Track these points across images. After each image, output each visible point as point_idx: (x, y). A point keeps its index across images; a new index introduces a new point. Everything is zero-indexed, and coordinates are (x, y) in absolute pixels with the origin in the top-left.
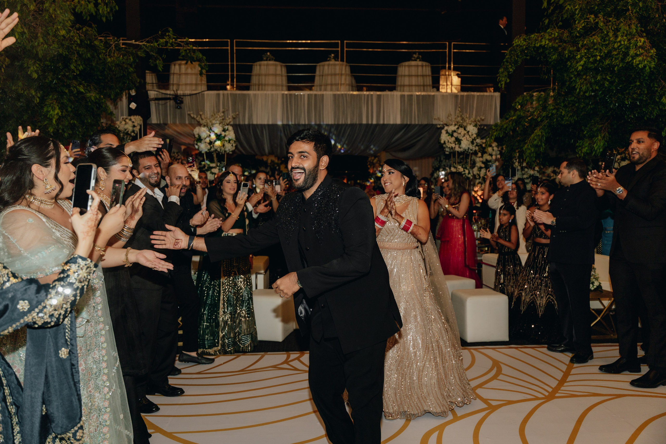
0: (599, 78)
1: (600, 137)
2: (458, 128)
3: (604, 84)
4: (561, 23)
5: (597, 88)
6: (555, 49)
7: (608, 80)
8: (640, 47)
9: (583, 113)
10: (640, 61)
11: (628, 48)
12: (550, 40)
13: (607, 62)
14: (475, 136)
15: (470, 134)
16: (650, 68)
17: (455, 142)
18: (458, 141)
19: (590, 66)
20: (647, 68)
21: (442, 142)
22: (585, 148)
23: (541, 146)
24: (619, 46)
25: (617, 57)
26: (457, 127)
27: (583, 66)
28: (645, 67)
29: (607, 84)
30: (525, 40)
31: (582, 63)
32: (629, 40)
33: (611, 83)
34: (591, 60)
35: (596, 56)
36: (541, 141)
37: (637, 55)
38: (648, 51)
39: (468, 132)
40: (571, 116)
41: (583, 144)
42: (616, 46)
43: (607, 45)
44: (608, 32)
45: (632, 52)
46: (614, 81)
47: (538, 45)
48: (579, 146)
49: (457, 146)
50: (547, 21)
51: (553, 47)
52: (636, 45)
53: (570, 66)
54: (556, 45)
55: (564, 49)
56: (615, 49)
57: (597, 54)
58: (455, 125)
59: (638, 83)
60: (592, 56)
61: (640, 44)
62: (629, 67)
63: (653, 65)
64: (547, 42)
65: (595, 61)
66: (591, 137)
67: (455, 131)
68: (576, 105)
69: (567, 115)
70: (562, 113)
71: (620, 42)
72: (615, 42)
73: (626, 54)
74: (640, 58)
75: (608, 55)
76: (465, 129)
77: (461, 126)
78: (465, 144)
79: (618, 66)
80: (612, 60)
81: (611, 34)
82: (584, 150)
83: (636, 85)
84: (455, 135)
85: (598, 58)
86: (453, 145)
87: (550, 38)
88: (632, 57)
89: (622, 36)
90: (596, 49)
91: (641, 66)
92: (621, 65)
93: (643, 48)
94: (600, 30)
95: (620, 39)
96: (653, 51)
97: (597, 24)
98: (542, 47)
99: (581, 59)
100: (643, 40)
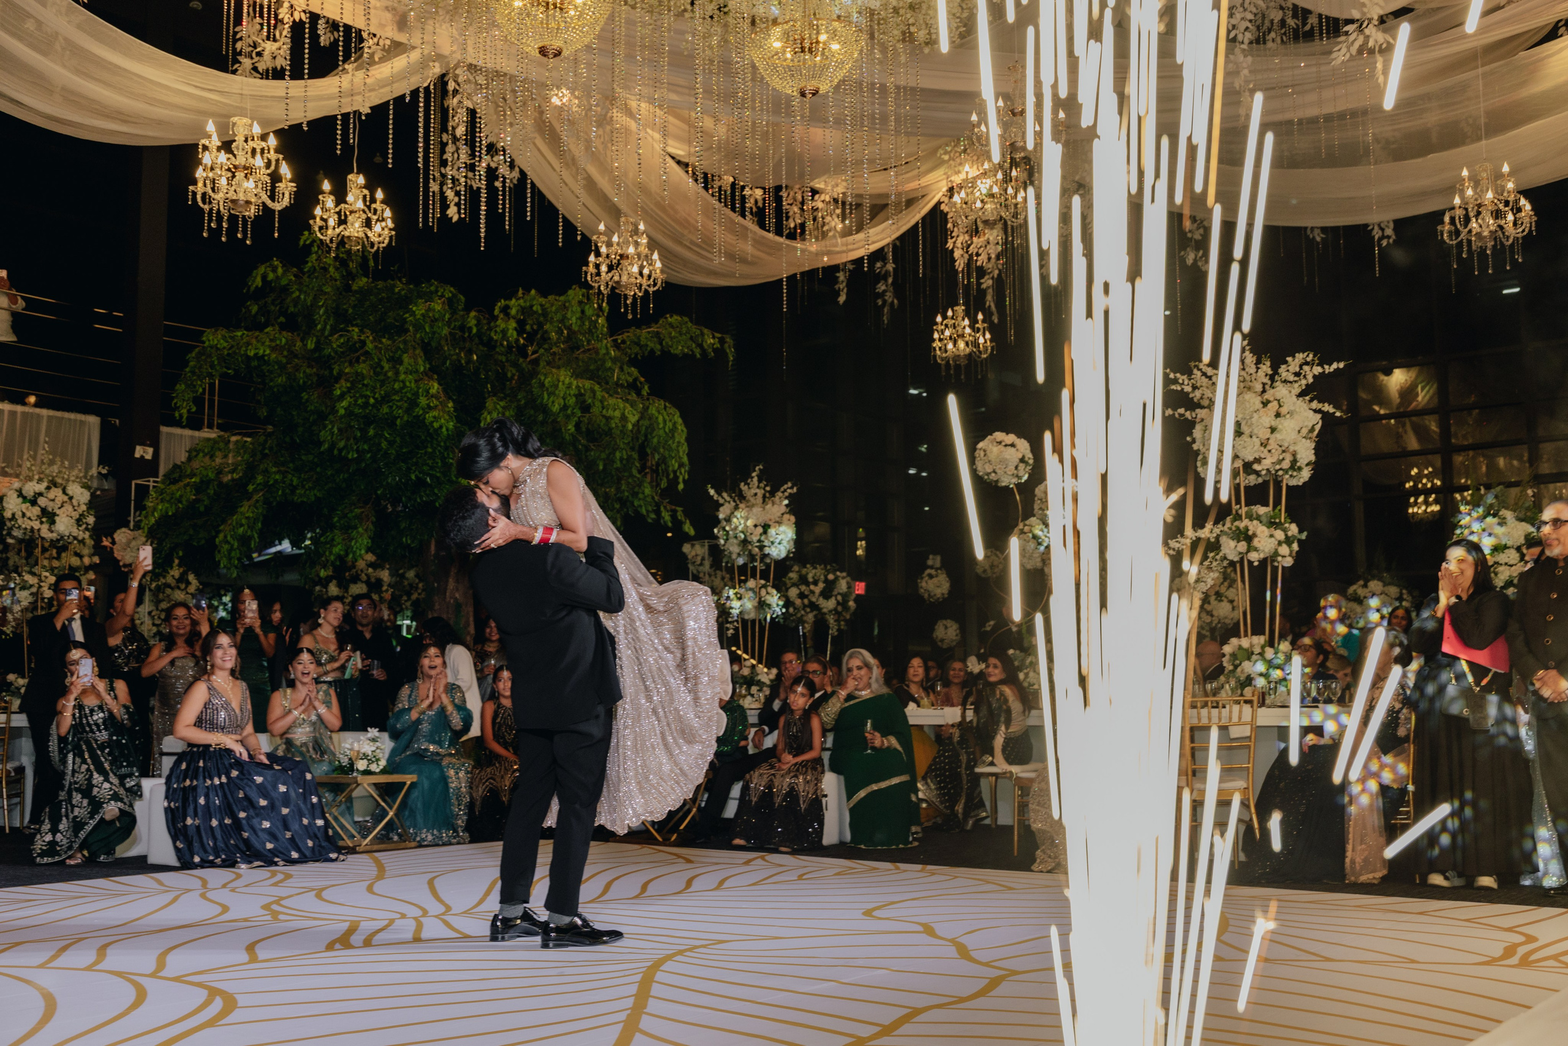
0: (371, 432)
1: (360, 530)
2: (48, 488)
3: (379, 444)
4: (282, 319)
5: (366, 447)
6: (283, 367)
7: (386, 439)
8: (432, 396)
9: (330, 485)
10: (434, 417)
11: (416, 394)
12: (273, 349)
13: (385, 409)
14: (84, 508)
15: (75, 502)
16: (447, 430)
17: (39, 517)
18: (49, 516)
19: (357, 411)
20: (444, 429)
21: (8, 514)
22: (336, 546)
23: (250, 538)
24: (402, 388)
25: (399, 404)
26: (45, 484)
27: (346, 409)
28: (441, 427)
29: (384, 445)
30: (224, 338)
31: (344, 404)
32: (416, 381)
33: (391, 443)
34: (360, 401)
35: (367, 397)
36: (251, 528)
37: (430, 408)
38: (444, 405)
39: (71, 498)
40: (310, 489)
41: (333, 540)
42: (397, 386)
43: (382, 385)
44: (380, 360)
45: (423, 401)
46: (395, 442)
47: (251, 353)
48: (326, 543)
49: (45, 527)
50: (254, 309)
51: (278, 362)
52: (428, 392)
53: (307, 400)
54: (284, 360)
55: (297, 368)
56: (396, 392)
57: (368, 393)
58: (40, 480)
59: (430, 450)
60: (362, 396)
61: (433, 391)
62: (419, 423)
63: (451, 425)
64: (268, 352)
65: (367, 404)
66: (347, 529)
67: (41, 494)
68: (318, 469)
69: (303, 487)
70: (292, 480)
71: (403, 382)
72: (395, 381)
73: (413, 403)
74: (435, 413)
75: (386, 399)
76: (64, 492)
77: (53, 484)
78: (64, 525)
79: (402, 418)
80: (391, 407)
81: (386, 366)
82: (336, 550)
83: (426, 453)
84: (42, 501)
85: (372, 401)
86: (36, 525)
87: (273, 344)
88: (423, 409)
89: (405, 373)
90: (366, 386)
91: (436, 425)
92: (405, 418)
93: (437, 398)
94: (367, 353)
95: (402, 377)
96: (450, 405)
97: (364, 343)
98: (260, 358)
99: (342, 397)
100: (436, 385)
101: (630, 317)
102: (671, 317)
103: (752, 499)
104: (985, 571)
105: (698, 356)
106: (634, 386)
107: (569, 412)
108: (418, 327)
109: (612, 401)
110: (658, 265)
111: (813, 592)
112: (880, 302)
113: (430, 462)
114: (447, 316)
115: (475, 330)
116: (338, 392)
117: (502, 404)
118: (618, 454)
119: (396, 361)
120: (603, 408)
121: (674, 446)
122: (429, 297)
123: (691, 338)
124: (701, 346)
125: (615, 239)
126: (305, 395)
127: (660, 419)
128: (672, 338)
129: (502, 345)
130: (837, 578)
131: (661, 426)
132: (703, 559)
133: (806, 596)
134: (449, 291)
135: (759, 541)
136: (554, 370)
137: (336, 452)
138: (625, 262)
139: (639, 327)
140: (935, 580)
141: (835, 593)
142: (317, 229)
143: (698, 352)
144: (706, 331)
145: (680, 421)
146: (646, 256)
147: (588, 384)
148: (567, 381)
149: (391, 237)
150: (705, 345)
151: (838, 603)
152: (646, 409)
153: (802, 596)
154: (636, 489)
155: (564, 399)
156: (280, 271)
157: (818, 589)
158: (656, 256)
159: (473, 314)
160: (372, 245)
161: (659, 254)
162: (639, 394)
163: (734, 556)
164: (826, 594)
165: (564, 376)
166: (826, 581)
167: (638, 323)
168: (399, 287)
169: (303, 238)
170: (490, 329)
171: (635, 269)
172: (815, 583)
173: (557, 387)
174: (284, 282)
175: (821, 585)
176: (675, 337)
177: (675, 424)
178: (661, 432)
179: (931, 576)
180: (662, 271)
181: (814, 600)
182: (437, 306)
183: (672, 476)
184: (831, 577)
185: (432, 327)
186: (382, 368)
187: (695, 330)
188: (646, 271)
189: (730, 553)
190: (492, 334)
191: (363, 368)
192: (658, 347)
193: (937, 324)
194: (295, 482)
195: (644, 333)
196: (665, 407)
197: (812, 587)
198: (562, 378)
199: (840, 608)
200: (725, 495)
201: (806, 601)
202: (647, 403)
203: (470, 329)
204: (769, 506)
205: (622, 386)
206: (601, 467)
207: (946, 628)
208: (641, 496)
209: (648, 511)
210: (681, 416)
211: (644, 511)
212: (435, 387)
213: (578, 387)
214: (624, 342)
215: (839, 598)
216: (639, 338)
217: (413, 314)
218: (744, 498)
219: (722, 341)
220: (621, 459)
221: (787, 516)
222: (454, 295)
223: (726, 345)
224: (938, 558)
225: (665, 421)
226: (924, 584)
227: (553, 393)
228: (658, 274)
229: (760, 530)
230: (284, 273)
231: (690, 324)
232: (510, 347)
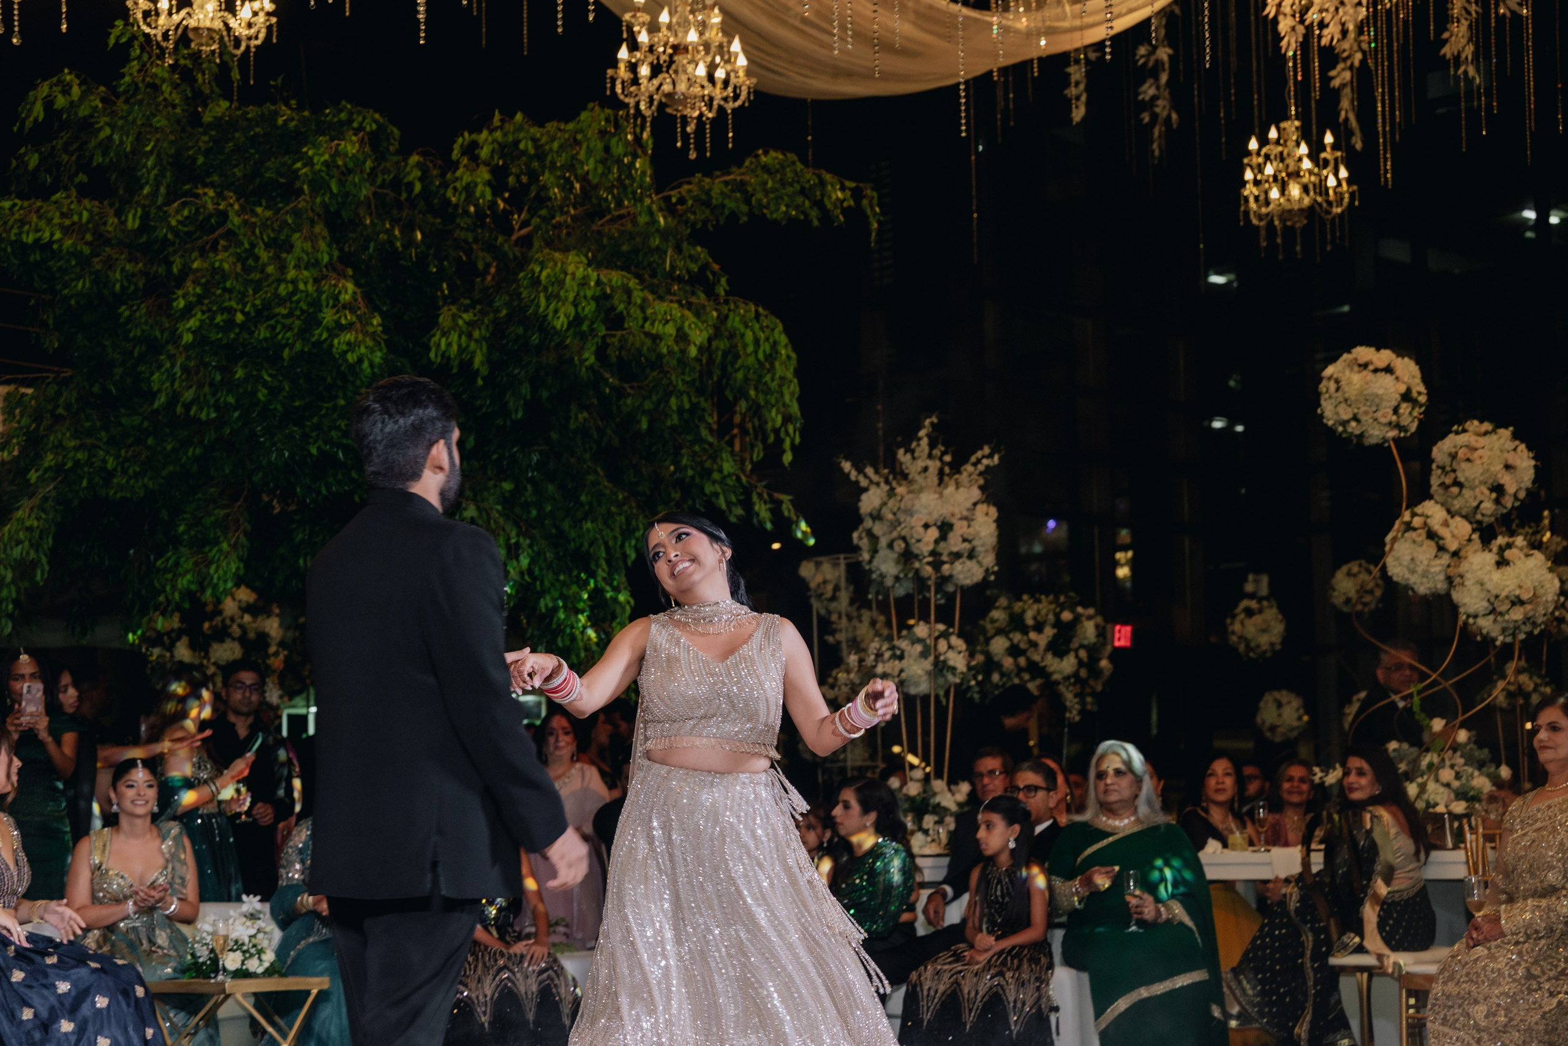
0: (240, 373)
1: (225, 546)
3: (255, 393)
4: (82, 178)
5: (231, 400)
6: (84, 262)
7: (265, 384)
8: (344, 307)
9: (171, 468)
10: (349, 344)
11: (316, 304)
12: (66, 231)
13: (263, 332)
16: (372, 365)
19: (214, 336)
20: (366, 364)
22: (183, 575)
23: (34, 564)
24: (292, 294)
25: (287, 322)
27: (194, 333)
28: (360, 360)
29: (262, 394)
31: (193, 323)
32: (316, 281)
33: (274, 391)
34: (219, 319)
35: (231, 311)
36: (36, 546)
37: (339, 328)
38: (364, 321)
40: (136, 476)
41: (177, 564)
42: (283, 290)
43: (258, 286)
44: (253, 245)
45: (328, 316)
46: (282, 389)
47: (30, 239)
48: (166, 570)
50: (33, 160)
51: (75, 254)
52: (336, 299)
53: (129, 319)
54: (87, 250)
55: (110, 264)
56: (282, 301)
57: (233, 304)
59: (342, 402)
60: (222, 310)
61: (346, 297)
62: (321, 354)
63: (378, 357)
64: (58, 235)
65: (230, 324)
66: (201, 543)
68: (150, 441)
69: (125, 472)
70: (104, 461)
71: (294, 282)
72: (279, 281)
73: (312, 321)
74: (349, 337)
75: (263, 314)
79: (292, 346)
80: (273, 328)
81: (264, 255)
82: (183, 582)
83: (335, 407)
85: (240, 317)
87: (67, 222)
88: (328, 330)
89: (297, 267)
90: (230, 291)
91: (351, 357)
92: (298, 346)
93: (353, 311)
94: (231, 235)
95: (292, 274)
96: (376, 321)
97: (223, 216)
98: (46, 247)
99: (187, 312)
100: (350, 287)
101: (693, 155)
102: (766, 153)
103: (919, 479)
104: (1348, 601)
105: (816, 223)
106: (700, 280)
107: (585, 327)
108: (318, 185)
109: (661, 307)
110: (742, 61)
111: (1034, 645)
112: (1146, 118)
113: (343, 424)
114: (369, 164)
115: (418, 187)
116: (182, 303)
117: (467, 316)
118: (673, 402)
119: (280, 246)
120: (645, 319)
121: (774, 385)
122: (337, 131)
123: (803, 192)
124: (819, 204)
125: (664, 17)
126: (124, 311)
127: (749, 336)
128: (766, 193)
129: (466, 212)
130: (1077, 619)
131: (750, 349)
132: (837, 588)
133: (1023, 653)
134: (371, 120)
135: (933, 553)
136: (557, 255)
137: (179, 410)
138: (678, 58)
139: (708, 174)
140: (1257, 619)
141: (1074, 645)
142: (139, 16)
143: (814, 214)
144: (828, 177)
145: (784, 339)
146: (721, 46)
147: (616, 277)
148: (580, 273)
149: (269, 28)
150: (826, 201)
151: (1081, 663)
152: (723, 319)
153: (1014, 651)
154: (708, 464)
155: (575, 304)
156: (76, 91)
157: (1042, 639)
158: (736, 46)
159: (414, 159)
160: (237, 41)
161: (742, 41)
162: (711, 293)
163: (889, 582)
164: (1058, 648)
165: (576, 265)
166: (1058, 624)
167: (706, 167)
168: (285, 115)
169: (115, 32)
170: (445, 185)
171: (701, 71)
172: (1039, 627)
173: (561, 283)
174: (83, 111)
175: (1049, 632)
176: (774, 190)
177: (775, 344)
178: (751, 360)
179: (1249, 612)
180: (749, 73)
181: (1036, 658)
182: (350, 147)
183: (771, 439)
184: (1067, 616)
185: (341, 183)
186: (257, 258)
187: (809, 177)
188: (720, 74)
189: (882, 576)
190: (449, 193)
191: (224, 260)
192: (744, 208)
193: (1249, 153)
194: (111, 463)
195: (717, 186)
196: (757, 316)
197: (1033, 635)
198: (571, 268)
199: (1083, 673)
200: (869, 471)
201: (1022, 661)
202: (725, 309)
203: (410, 186)
204: (951, 489)
205: (680, 279)
206: (644, 425)
207: (1279, 705)
208: (716, 476)
209: (729, 503)
210: (787, 331)
211: (722, 503)
212: (349, 290)
213: (598, 282)
214: (682, 201)
215: (1083, 654)
216: (708, 193)
217: (310, 162)
218: (905, 476)
219: (857, 194)
220: (680, 411)
221: (982, 508)
222: (380, 127)
223: (865, 202)
224: (1265, 580)
225: (757, 341)
226: (1237, 627)
227: (557, 297)
228: (741, 78)
229: (933, 533)
230: (84, 96)
231: (799, 166)
232: (480, 215)
